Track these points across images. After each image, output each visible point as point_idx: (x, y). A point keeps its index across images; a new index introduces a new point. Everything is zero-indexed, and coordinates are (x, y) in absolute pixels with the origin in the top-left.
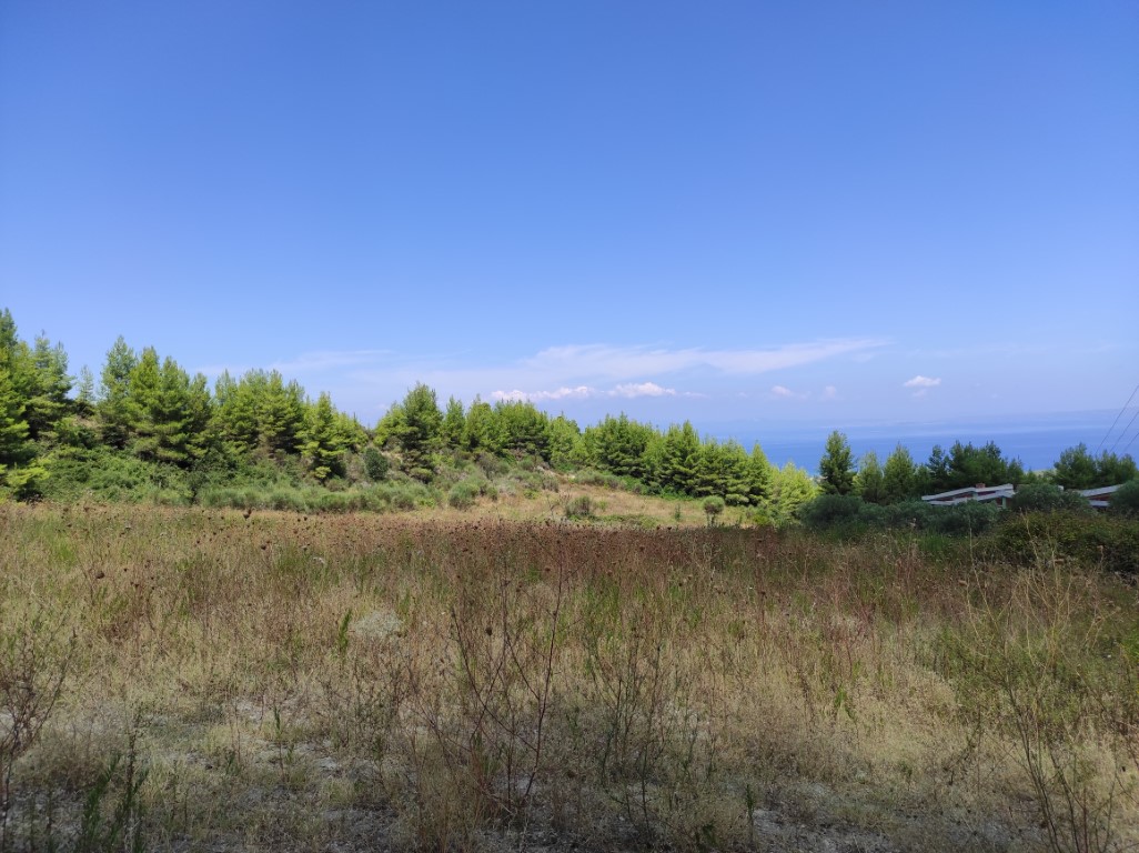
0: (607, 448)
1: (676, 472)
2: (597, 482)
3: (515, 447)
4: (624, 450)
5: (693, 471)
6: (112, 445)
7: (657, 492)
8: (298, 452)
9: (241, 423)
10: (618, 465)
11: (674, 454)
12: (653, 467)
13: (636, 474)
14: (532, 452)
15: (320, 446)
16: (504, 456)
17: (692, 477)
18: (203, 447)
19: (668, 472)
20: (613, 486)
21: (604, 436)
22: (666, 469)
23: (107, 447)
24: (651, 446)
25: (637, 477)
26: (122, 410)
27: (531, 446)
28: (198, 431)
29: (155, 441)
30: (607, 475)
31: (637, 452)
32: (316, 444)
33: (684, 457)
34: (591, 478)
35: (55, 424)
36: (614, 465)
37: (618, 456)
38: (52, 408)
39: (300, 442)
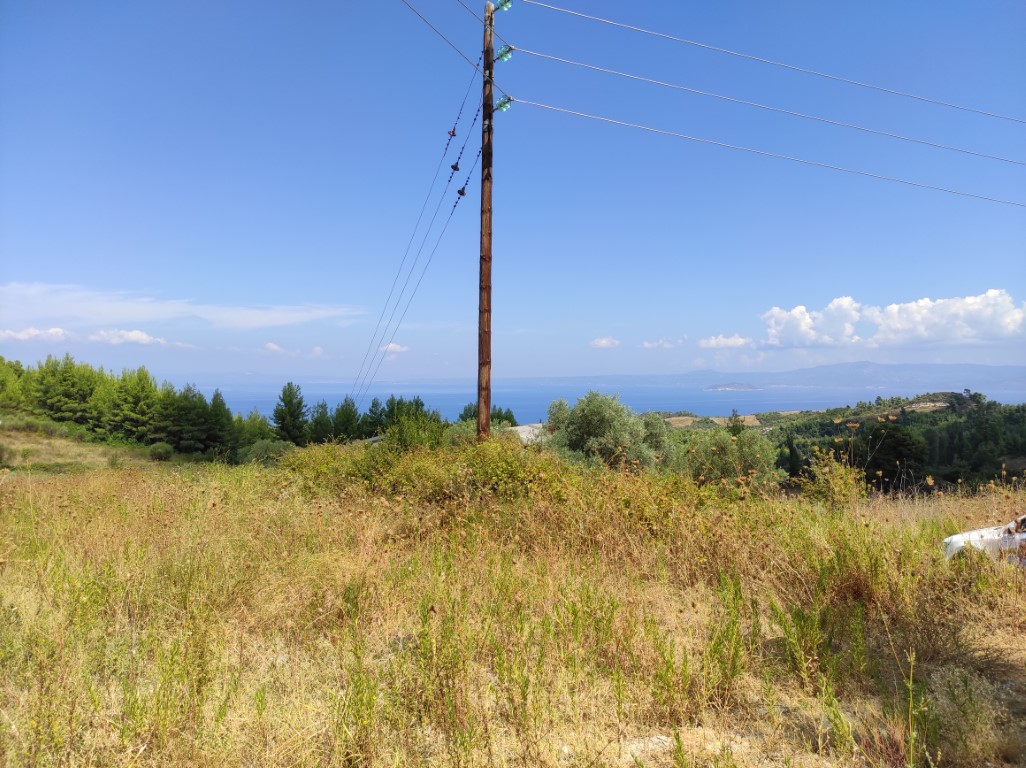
0: (46, 392)
1: (126, 419)
2: (30, 428)
4: (67, 395)
5: (145, 418)
7: (103, 439)
10: (59, 410)
11: (125, 400)
12: (101, 413)
13: (81, 421)
17: (144, 424)
19: (117, 419)
20: (50, 433)
21: (43, 378)
22: (116, 415)
24: (99, 391)
25: (81, 423)
30: (44, 421)
31: (84, 398)
33: (136, 403)
34: (21, 423)
36: (55, 411)
37: (59, 401)
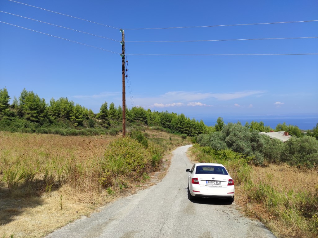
0: (162, 120)
1: (179, 127)
2: (158, 129)
3: (137, 119)
5: (183, 127)
6: (20, 116)
7: (174, 132)
8: (70, 119)
9: (55, 111)
11: (179, 122)
12: (173, 126)
13: (169, 128)
14: (142, 121)
15: (75, 118)
16: (133, 121)
17: (183, 129)
18: (43, 117)
19: (177, 127)
20: (162, 131)
21: (161, 117)
22: (177, 126)
23: (18, 117)
24: (173, 120)
26: (22, 107)
27: (142, 119)
28: (42, 113)
29: (30, 115)
30: (161, 128)
31: (170, 122)
32: (74, 117)
33: (181, 123)
34: (156, 128)
36: (164, 125)
37: (165, 122)
39: (71, 116)
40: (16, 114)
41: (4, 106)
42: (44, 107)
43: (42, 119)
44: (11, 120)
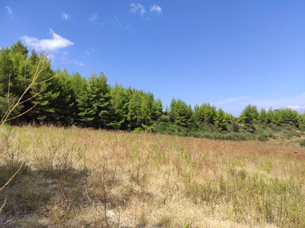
3: (285, 123)
6: (171, 122)
8: (214, 124)
9: (200, 116)
14: (291, 124)
16: (281, 125)
23: (170, 122)
26: (173, 114)
27: (291, 122)
28: (189, 118)
29: (180, 121)
32: (218, 122)
35: (160, 117)
38: (159, 114)
39: (214, 121)
40: (169, 120)
41: (160, 113)
42: (191, 112)
43: (189, 123)
44: (165, 125)
